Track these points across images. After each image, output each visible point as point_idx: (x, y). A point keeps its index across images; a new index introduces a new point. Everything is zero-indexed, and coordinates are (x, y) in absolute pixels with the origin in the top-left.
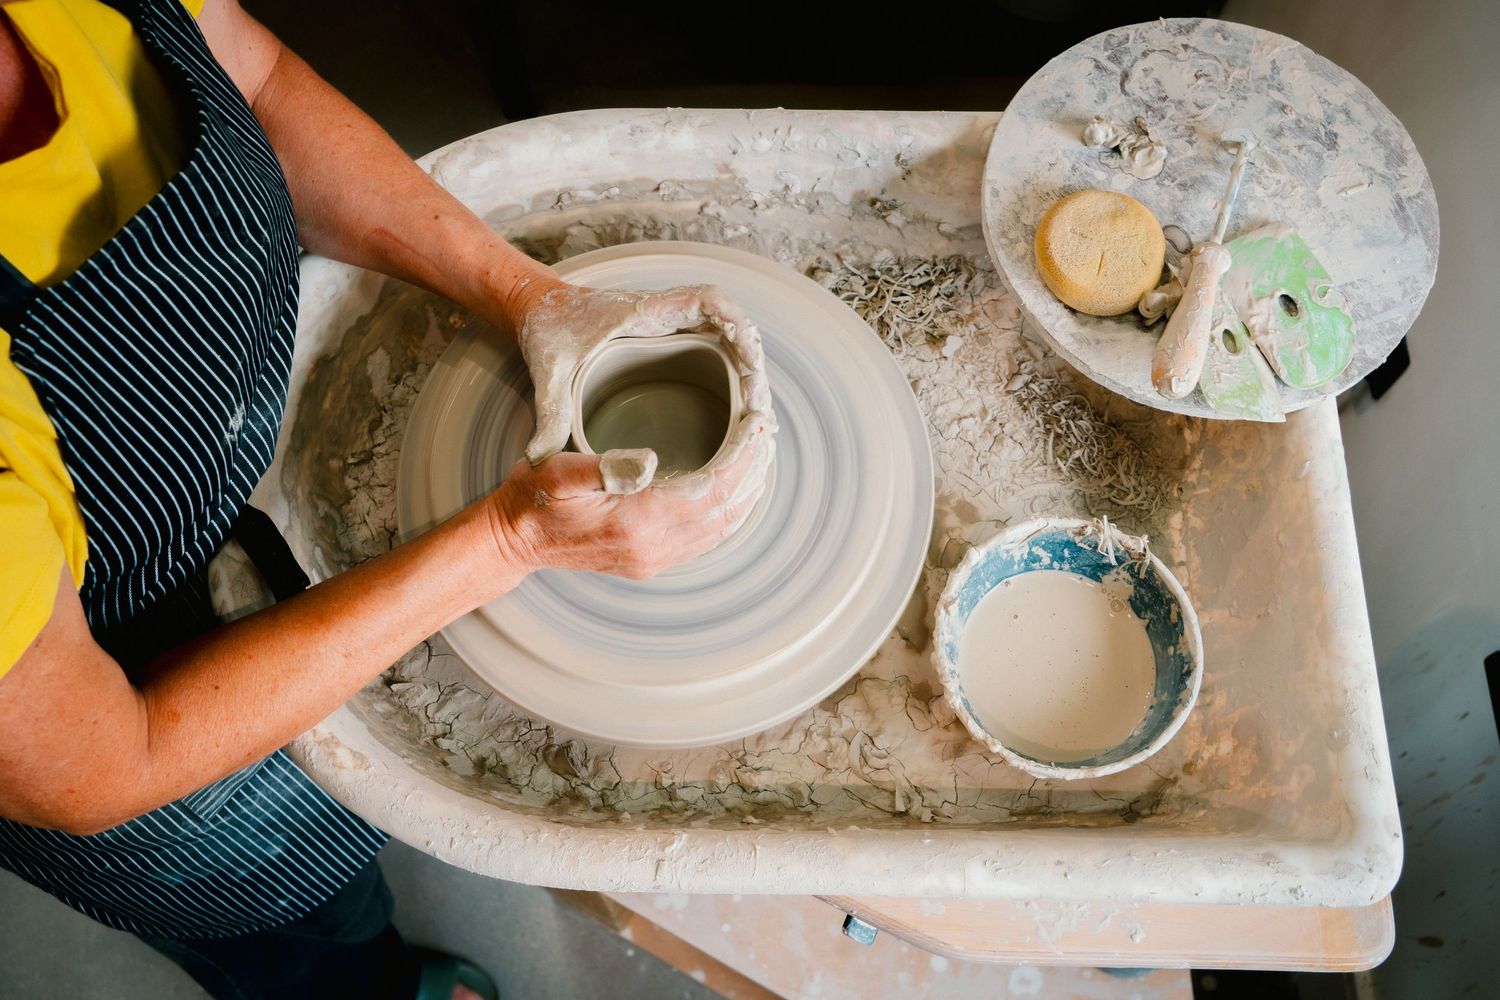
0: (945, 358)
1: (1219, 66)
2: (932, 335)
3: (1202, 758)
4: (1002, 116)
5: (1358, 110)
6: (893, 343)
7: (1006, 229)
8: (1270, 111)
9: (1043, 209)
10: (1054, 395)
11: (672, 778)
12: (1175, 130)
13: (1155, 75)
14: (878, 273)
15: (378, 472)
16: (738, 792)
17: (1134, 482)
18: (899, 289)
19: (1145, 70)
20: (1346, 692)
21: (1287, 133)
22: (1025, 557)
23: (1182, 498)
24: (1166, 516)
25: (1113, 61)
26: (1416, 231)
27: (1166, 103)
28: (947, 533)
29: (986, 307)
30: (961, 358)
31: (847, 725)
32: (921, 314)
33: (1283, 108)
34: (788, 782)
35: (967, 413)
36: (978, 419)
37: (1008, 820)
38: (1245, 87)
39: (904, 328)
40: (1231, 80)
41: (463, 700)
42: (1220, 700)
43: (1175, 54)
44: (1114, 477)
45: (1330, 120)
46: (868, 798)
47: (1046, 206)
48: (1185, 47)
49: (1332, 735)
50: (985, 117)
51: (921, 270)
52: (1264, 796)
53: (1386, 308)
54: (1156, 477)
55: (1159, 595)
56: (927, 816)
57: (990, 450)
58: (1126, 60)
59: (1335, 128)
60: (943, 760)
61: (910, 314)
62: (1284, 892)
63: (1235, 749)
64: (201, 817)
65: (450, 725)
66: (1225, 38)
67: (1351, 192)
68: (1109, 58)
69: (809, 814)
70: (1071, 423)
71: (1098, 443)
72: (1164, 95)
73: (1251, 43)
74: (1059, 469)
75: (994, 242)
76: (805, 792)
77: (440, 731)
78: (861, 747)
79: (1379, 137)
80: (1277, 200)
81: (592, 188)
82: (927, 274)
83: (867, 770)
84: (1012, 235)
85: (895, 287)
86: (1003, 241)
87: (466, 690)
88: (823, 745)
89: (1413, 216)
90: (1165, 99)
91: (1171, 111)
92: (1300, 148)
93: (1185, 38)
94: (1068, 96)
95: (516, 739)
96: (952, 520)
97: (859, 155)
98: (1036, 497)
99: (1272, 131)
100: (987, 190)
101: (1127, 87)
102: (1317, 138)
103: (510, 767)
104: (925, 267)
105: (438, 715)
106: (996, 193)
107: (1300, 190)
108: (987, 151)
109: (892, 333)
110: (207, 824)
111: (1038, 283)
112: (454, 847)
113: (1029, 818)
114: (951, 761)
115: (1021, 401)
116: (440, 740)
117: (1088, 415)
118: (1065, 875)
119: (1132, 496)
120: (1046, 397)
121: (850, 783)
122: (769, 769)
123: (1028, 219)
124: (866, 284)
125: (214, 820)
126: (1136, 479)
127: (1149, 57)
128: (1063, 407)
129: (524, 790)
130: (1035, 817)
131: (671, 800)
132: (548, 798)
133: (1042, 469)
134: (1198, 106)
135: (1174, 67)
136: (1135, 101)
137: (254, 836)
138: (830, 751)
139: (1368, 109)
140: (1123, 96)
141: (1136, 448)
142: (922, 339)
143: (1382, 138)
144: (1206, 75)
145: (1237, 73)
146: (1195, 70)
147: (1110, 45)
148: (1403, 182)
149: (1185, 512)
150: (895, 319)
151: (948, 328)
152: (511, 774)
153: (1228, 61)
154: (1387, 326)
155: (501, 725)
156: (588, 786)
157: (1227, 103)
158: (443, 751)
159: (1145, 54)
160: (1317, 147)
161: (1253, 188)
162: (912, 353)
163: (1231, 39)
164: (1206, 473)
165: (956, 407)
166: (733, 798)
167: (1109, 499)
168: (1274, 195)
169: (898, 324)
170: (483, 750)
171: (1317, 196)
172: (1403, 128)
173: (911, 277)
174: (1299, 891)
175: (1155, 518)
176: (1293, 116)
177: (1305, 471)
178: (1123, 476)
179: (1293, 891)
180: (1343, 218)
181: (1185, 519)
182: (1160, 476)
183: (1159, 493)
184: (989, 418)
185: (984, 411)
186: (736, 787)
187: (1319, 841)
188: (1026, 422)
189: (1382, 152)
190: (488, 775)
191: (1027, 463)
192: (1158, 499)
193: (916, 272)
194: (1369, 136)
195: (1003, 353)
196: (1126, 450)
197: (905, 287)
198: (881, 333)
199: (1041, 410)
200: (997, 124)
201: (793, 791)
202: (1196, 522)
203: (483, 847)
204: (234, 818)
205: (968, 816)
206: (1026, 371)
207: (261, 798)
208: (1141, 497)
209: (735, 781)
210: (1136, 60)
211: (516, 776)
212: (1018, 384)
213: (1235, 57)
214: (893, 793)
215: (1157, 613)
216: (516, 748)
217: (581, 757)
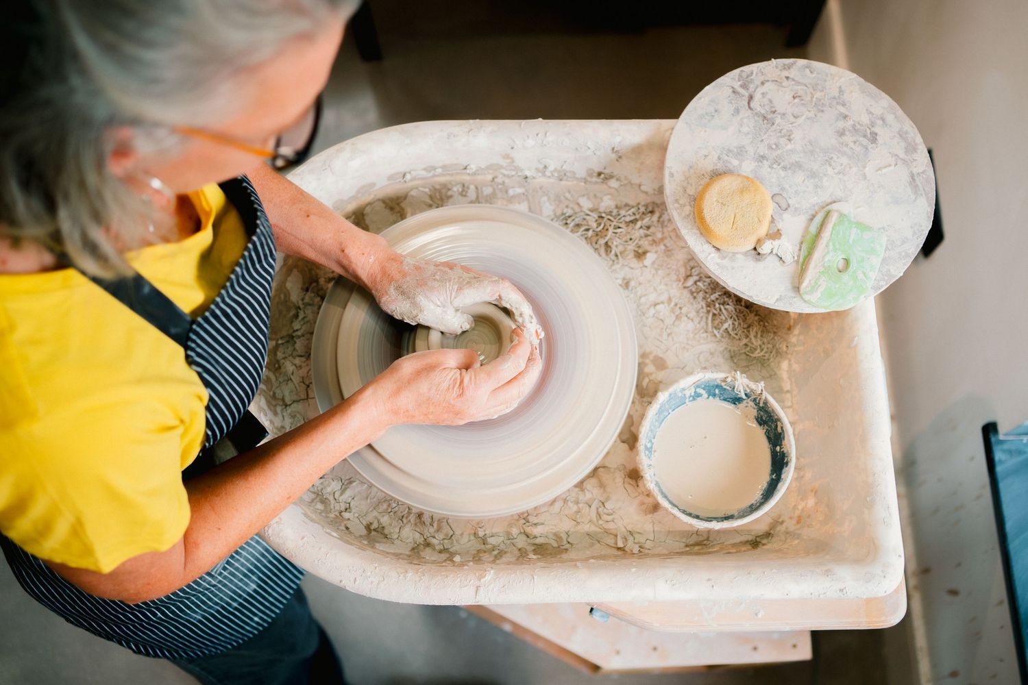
0: (646, 267)
1: (808, 90)
2: (638, 252)
3: (798, 509)
4: (676, 123)
5: (890, 118)
6: (614, 258)
7: (678, 198)
8: (838, 119)
9: (700, 185)
10: (712, 289)
11: (485, 531)
12: (780, 132)
13: (769, 96)
14: (603, 215)
15: (297, 348)
16: (524, 538)
17: (760, 342)
18: (617, 224)
19: (763, 94)
20: (875, 474)
21: (847, 133)
22: (693, 394)
23: (788, 352)
24: (779, 362)
25: (743, 88)
26: (922, 195)
27: (775, 115)
28: (647, 376)
29: (671, 234)
30: (656, 266)
31: (588, 496)
32: (631, 239)
33: (845, 117)
34: (554, 531)
35: (659, 301)
36: (666, 304)
37: (684, 550)
38: (823, 104)
39: (621, 248)
40: (814, 99)
41: (355, 489)
42: (808, 475)
43: (781, 83)
44: (748, 340)
45: (873, 124)
46: (602, 538)
47: (703, 182)
48: (787, 78)
49: (866, 497)
50: (665, 123)
51: (630, 212)
52: (831, 532)
53: (903, 242)
54: (773, 338)
55: (771, 416)
56: (636, 550)
57: (673, 324)
58: (751, 89)
59: (876, 130)
60: (646, 515)
61: (624, 239)
62: (836, 591)
63: (816, 503)
64: (213, 573)
65: (349, 503)
66: (811, 72)
67: (884, 171)
68: (741, 86)
69: (566, 550)
70: (722, 307)
71: (738, 319)
72: (773, 109)
73: (827, 76)
74: (715, 335)
75: (671, 206)
76: (564, 537)
77: (343, 508)
78: (597, 509)
79: (902, 135)
80: (841, 176)
81: (425, 169)
82: (634, 214)
83: (601, 522)
84: (681, 202)
85: (615, 223)
86: (676, 205)
87: (358, 482)
88: (575, 508)
89: (920, 185)
90: (774, 112)
91: (778, 120)
92: (855, 142)
93: (787, 72)
94: (716, 111)
95: (389, 511)
96: (650, 368)
97: (589, 148)
98: (701, 353)
99: (838, 132)
100: (667, 173)
101: (752, 105)
102: (865, 136)
103: (386, 527)
104: (633, 210)
105: (342, 497)
106: (672, 175)
107: (855, 169)
108: (667, 145)
109: (613, 252)
110: (217, 577)
111: (697, 232)
112: (357, 583)
113: (697, 548)
114: (651, 515)
115: (692, 293)
116: (343, 514)
117: (732, 301)
118: (713, 586)
119: (758, 351)
120: (707, 291)
121: (591, 530)
122: (543, 524)
123: (691, 191)
124: (596, 221)
125: (220, 574)
126: (761, 340)
127: (765, 85)
128: (718, 297)
129: (396, 542)
130: (700, 547)
131: (484, 544)
132: (411, 546)
133: (705, 335)
134: (794, 117)
135: (780, 91)
136: (756, 114)
137: (241, 580)
138: (578, 512)
139: (896, 117)
140: (749, 111)
141: (762, 321)
142: (631, 255)
143: (904, 136)
144: (799, 97)
145: (818, 95)
146: (793, 94)
147: (742, 77)
148: (915, 163)
149: (790, 360)
150: (615, 243)
151: (648, 248)
152: (386, 531)
153: (813, 87)
154: (903, 254)
155: (380, 502)
156: (434, 537)
157: (811, 114)
158: (345, 520)
159: (763, 83)
160: (865, 142)
161: (826, 169)
162: (626, 264)
163: (815, 72)
164: (802, 337)
165: (652, 297)
166: (521, 542)
167: (745, 353)
168: (839, 173)
169: (617, 246)
170: (370, 518)
171: (865, 173)
172: (916, 129)
173: (624, 216)
174: (844, 590)
175: (772, 364)
176: (851, 122)
177: (855, 342)
178: (753, 338)
179: (841, 590)
180: (879, 187)
181: (790, 365)
182: (776, 338)
183: (775, 348)
184: (673, 304)
185: (670, 300)
186: (523, 535)
187: (858, 561)
188: (695, 306)
189: (903, 144)
190: (373, 533)
191: (696, 331)
192: (774, 352)
193: (628, 213)
194: (896, 134)
195: (681, 263)
196: (755, 323)
197: (621, 223)
198: (607, 251)
199: (704, 298)
200: (673, 129)
201: (557, 537)
202: (796, 367)
203: (374, 583)
204: (231, 571)
205: (661, 548)
206: (696, 273)
207: (245, 556)
208: (764, 351)
209: (522, 531)
210: (757, 87)
211: (390, 534)
212: (690, 282)
213: (817, 84)
214: (616, 536)
215: (770, 426)
216: (390, 516)
217: (430, 520)
